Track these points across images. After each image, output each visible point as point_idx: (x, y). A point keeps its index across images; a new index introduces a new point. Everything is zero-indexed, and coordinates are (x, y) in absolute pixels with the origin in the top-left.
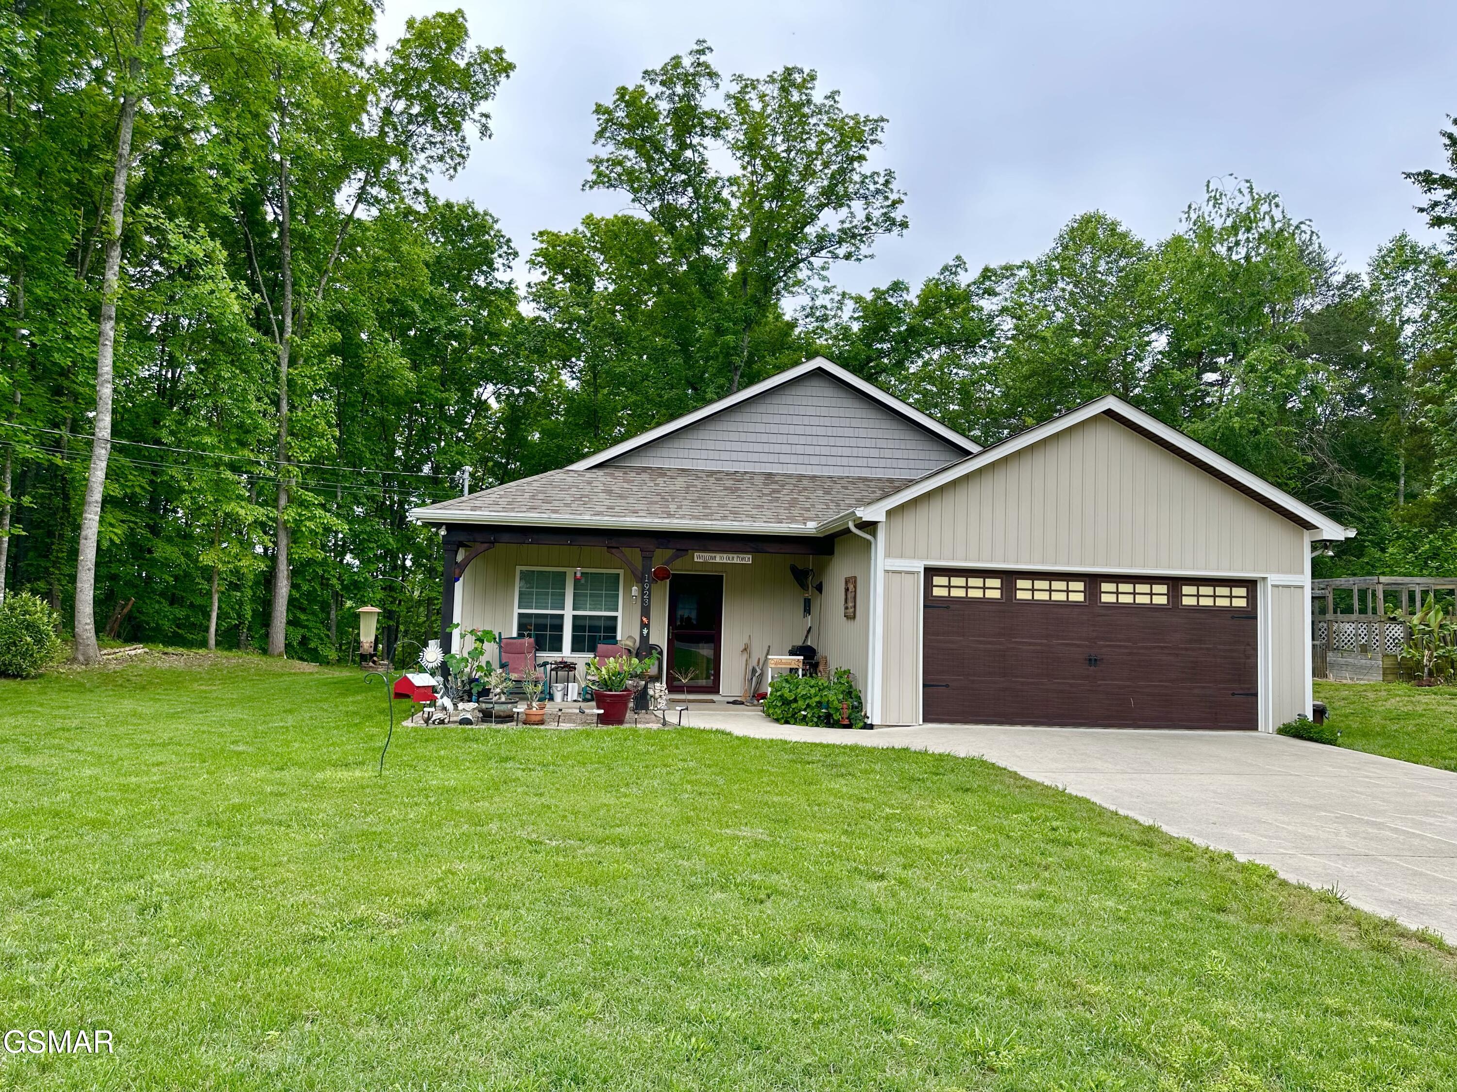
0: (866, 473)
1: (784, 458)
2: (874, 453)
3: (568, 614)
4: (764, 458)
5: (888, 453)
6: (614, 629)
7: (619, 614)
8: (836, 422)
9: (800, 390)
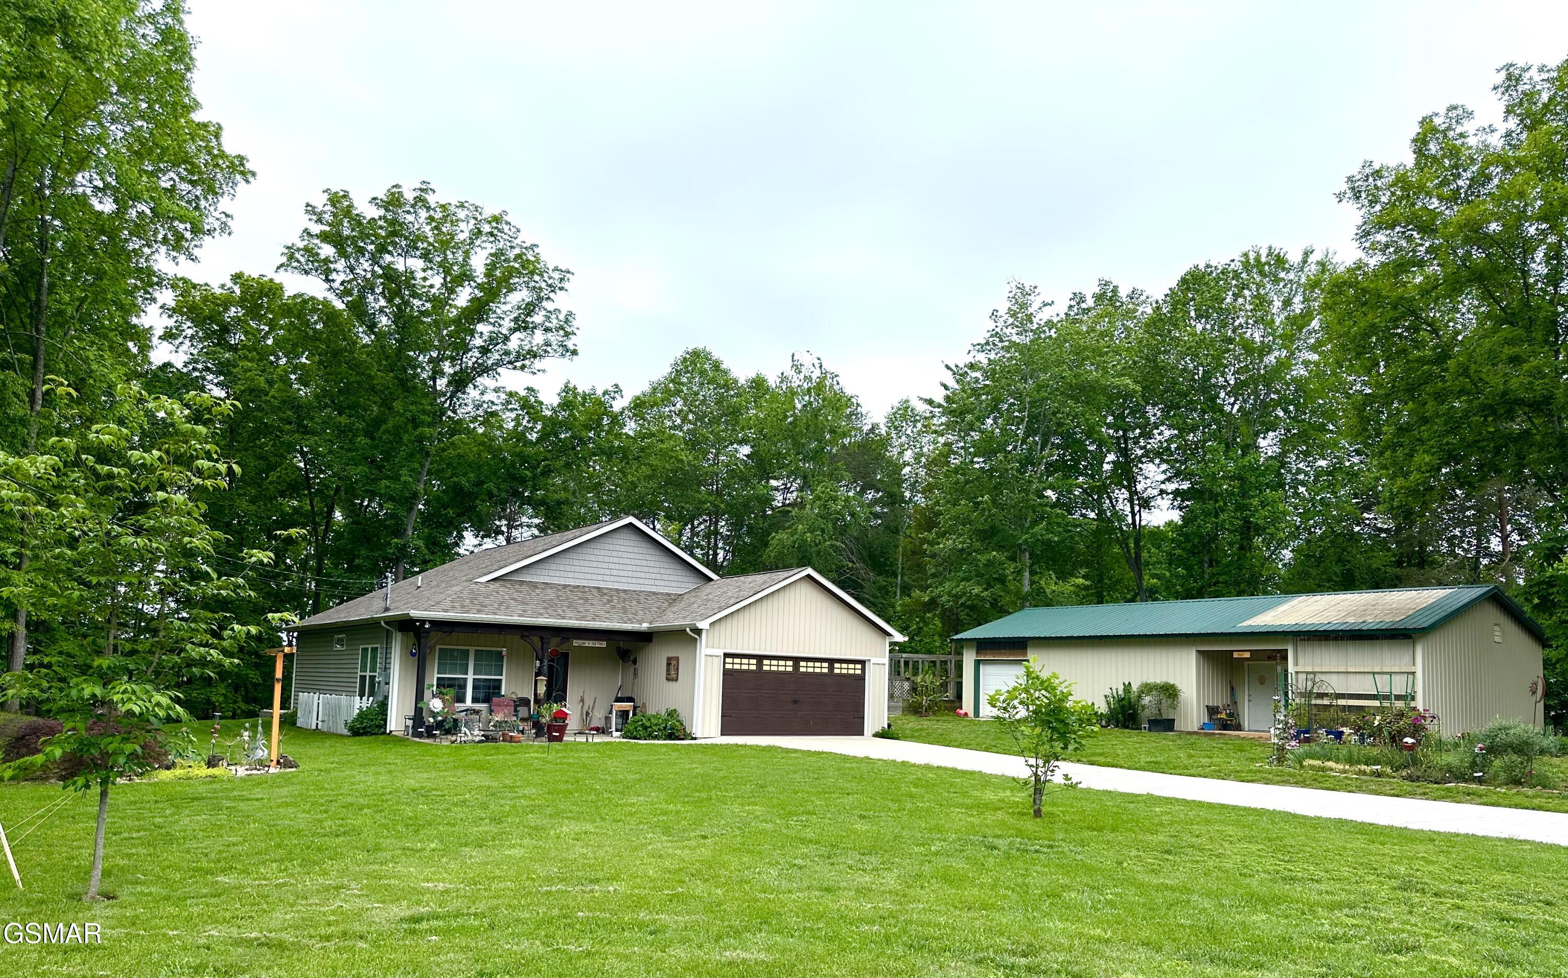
0: (654, 589)
1: (606, 578)
2: (659, 576)
3: (470, 678)
4: (594, 577)
5: (666, 577)
6: (499, 688)
7: (503, 678)
8: (637, 556)
9: (617, 535)
